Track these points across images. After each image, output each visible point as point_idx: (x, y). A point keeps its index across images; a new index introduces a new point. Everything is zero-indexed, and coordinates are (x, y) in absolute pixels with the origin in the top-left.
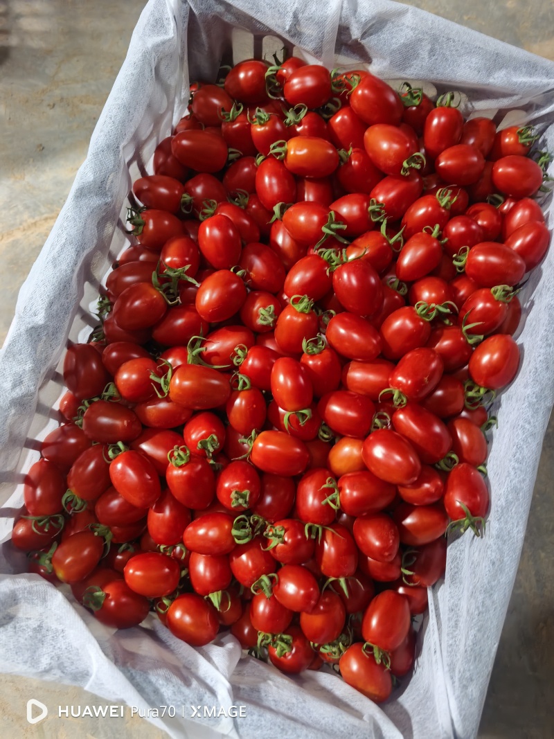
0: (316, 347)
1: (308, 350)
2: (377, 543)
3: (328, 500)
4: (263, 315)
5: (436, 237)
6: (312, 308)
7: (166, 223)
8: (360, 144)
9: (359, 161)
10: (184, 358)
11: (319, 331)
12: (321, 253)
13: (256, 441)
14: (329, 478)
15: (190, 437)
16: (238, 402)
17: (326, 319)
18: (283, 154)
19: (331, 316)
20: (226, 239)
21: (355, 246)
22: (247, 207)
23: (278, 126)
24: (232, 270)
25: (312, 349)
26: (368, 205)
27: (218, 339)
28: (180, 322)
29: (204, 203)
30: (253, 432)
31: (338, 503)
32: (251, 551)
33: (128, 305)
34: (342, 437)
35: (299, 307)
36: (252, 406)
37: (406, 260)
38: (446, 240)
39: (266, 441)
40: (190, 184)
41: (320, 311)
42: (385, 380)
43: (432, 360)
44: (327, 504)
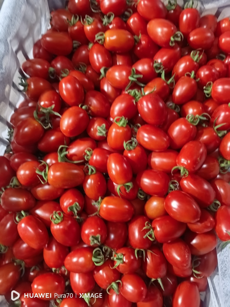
0: (132, 146)
1: (127, 148)
2: (178, 258)
3: (147, 235)
4: (100, 130)
5: (193, 78)
6: (127, 124)
7: (41, 84)
8: (145, 32)
9: (145, 41)
10: (56, 159)
11: (132, 136)
12: (129, 93)
13: (102, 204)
14: (147, 222)
15: (63, 205)
16: (89, 181)
17: (136, 129)
18: (103, 40)
19: (138, 127)
20: (75, 90)
21: (148, 87)
22: (86, 72)
23: (99, 26)
24: (80, 106)
25: (130, 147)
26: (153, 64)
27: (75, 146)
28: (53, 138)
29: (62, 71)
30: (100, 199)
31: (153, 236)
32: (105, 268)
33: (21, 131)
34: (151, 196)
35: (120, 124)
36: (98, 183)
37: (178, 92)
38: (199, 79)
39: (108, 203)
40: (53, 62)
41: (132, 126)
42: (173, 161)
43: (200, 147)
44: (147, 238)
